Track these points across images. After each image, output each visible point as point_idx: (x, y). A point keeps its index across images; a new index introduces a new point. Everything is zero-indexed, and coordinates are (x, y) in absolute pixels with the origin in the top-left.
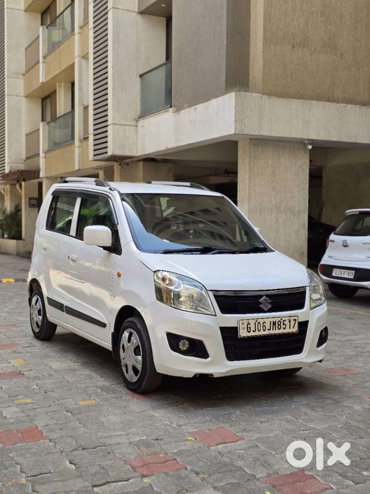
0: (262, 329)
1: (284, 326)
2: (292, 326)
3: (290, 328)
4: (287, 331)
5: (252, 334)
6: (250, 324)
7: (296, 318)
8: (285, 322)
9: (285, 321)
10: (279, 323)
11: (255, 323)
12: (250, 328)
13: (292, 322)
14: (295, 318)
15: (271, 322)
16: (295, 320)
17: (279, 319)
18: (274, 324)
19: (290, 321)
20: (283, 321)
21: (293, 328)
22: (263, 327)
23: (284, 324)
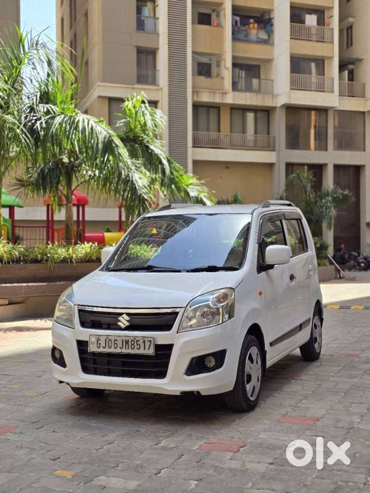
0: (113, 347)
1: (138, 347)
2: (147, 347)
3: (145, 349)
4: (142, 351)
5: (101, 350)
6: (100, 340)
7: (152, 339)
8: (139, 343)
9: (139, 341)
10: (133, 342)
11: (106, 340)
12: (100, 344)
13: (147, 344)
14: (150, 339)
15: (123, 341)
16: (150, 341)
17: (132, 339)
18: (127, 342)
19: (144, 342)
20: (137, 341)
21: (149, 349)
22: (114, 345)
23: (137, 344)
